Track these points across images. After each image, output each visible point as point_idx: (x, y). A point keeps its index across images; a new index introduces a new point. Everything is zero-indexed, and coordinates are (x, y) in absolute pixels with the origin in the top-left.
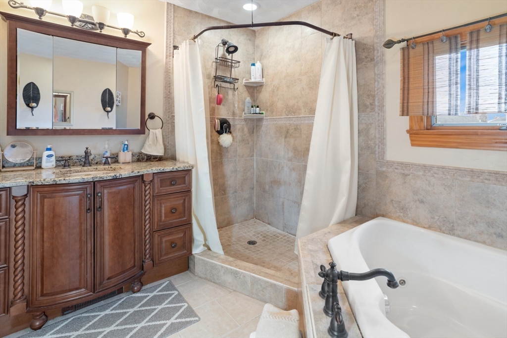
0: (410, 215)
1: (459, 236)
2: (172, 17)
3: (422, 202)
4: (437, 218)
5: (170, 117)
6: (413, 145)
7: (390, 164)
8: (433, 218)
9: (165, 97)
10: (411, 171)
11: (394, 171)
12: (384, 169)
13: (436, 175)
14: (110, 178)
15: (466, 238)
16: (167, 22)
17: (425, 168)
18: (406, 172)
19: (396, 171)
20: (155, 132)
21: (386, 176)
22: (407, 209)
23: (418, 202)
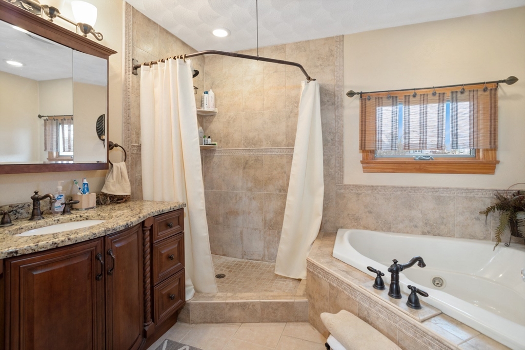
0: (362, 224)
1: (394, 232)
2: (131, 23)
3: (370, 212)
4: (380, 222)
5: (130, 147)
6: (364, 172)
7: (347, 187)
8: (378, 222)
9: (125, 123)
10: (363, 191)
11: (350, 192)
12: (342, 191)
13: (380, 192)
14: (123, 228)
15: (397, 232)
16: (126, 27)
17: (373, 188)
18: (359, 192)
19: (352, 191)
20: (119, 166)
21: (344, 196)
22: (359, 219)
23: (368, 213)
